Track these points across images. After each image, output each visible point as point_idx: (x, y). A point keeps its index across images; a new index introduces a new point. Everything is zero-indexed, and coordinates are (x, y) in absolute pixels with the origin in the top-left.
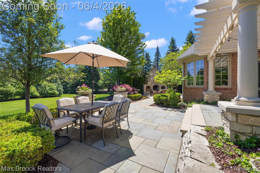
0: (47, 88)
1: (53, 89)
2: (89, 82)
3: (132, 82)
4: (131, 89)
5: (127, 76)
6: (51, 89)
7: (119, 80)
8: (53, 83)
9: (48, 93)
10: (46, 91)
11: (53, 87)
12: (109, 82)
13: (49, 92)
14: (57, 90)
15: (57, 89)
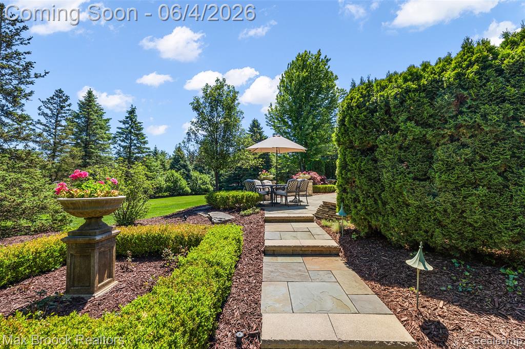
0: (199, 182)
1: (206, 184)
2: (254, 173)
3: (324, 169)
4: (319, 178)
5: (315, 161)
6: (204, 183)
7: (303, 167)
8: (205, 174)
9: (201, 188)
10: (198, 186)
11: (206, 180)
12: (287, 170)
13: (202, 186)
14: (211, 185)
15: (211, 183)
